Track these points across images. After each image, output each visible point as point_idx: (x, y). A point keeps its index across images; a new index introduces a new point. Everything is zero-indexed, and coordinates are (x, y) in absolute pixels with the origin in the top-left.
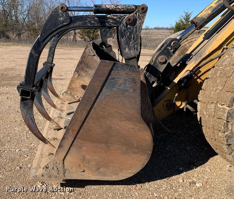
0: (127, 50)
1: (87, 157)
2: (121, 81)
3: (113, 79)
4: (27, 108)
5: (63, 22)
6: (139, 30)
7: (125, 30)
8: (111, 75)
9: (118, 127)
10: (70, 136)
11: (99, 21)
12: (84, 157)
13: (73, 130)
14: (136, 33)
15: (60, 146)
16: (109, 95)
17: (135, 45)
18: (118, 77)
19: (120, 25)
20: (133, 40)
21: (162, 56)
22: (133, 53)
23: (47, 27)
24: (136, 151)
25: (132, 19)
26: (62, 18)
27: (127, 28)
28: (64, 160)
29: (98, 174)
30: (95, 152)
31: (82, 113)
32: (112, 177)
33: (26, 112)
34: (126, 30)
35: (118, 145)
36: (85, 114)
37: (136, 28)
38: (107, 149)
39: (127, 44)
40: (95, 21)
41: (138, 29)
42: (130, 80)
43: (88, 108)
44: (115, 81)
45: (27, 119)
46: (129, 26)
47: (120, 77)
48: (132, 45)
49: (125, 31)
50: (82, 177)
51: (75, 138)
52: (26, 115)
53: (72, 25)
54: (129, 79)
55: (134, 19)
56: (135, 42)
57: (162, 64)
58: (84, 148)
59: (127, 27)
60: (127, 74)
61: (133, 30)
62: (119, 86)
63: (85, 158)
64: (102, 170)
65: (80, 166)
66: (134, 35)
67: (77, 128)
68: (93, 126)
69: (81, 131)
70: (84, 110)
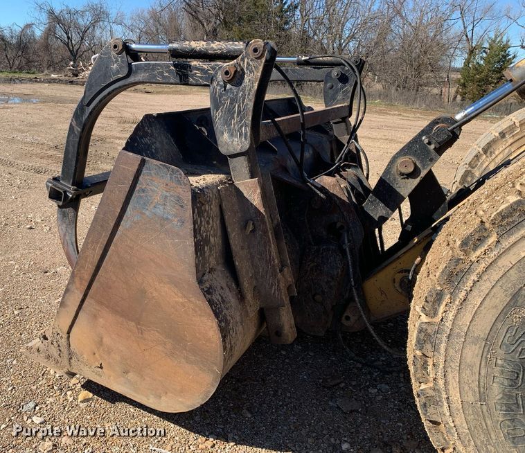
0: (226, 135)
1: (106, 340)
2: (157, 199)
3: (143, 191)
4: (67, 221)
5: (118, 72)
6: (249, 94)
7: (221, 93)
8: (139, 182)
9: (155, 294)
10: (77, 289)
11: (177, 73)
12: (102, 338)
13: (80, 279)
14: (243, 103)
15: (62, 304)
16: (138, 223)
17: (242, 126)
18: (151, 189)
19: (212, 83)
20: (237, 117)
21: (406, 158)
22: (239, 145)
23: (93, 81)
24: (192, 358)
25: (233, 73)
26: (115, 65)
27: (225, 90)
28: (69, 333)
29: (125, 383)
30: (118, 335)
31: (94, 249)
32: (148, 399)
33: (64, 230)
34: (224, 94)
35: (157, 334)
36: (99, 252)
37: (243, 90)
38: (140, 335)
39: (227, 123)
40: (170, 72)
41: (247, 94)
42: (172, 199)
43: (104, 240)
44: (146, 196)
45: (66, 243)
46: (229, 86)
47: (155, 189)
48: (236, 127)
49: (221, 96)
50: (98, 378)
51: (85, 295)
52: (65, 235)
53: (131, 79)
54: (172, 196)
55: (236, 71)
56: (241, 120)
57: (405, 176)
58: (101, 320)
59: (225, 87)
60: (167, 185)
61: (237, 94)
62: (155, 207)
63: (102, 341)
64: (131, 376)
65: (95, 354)
66: (239, 106)
67: (87, 277)
68: (114, 279)
69: (94, 284)
70: (97, 243)
